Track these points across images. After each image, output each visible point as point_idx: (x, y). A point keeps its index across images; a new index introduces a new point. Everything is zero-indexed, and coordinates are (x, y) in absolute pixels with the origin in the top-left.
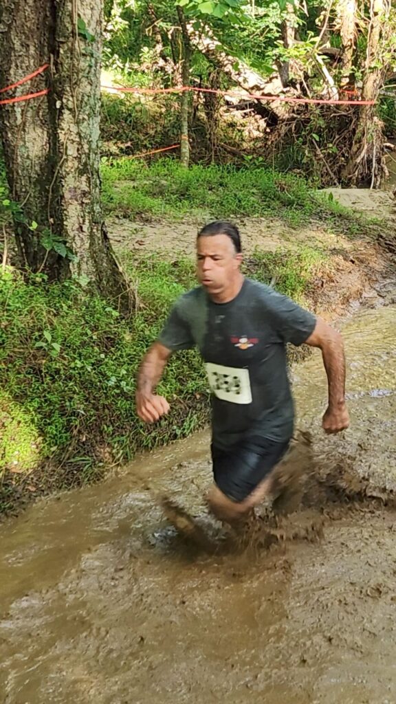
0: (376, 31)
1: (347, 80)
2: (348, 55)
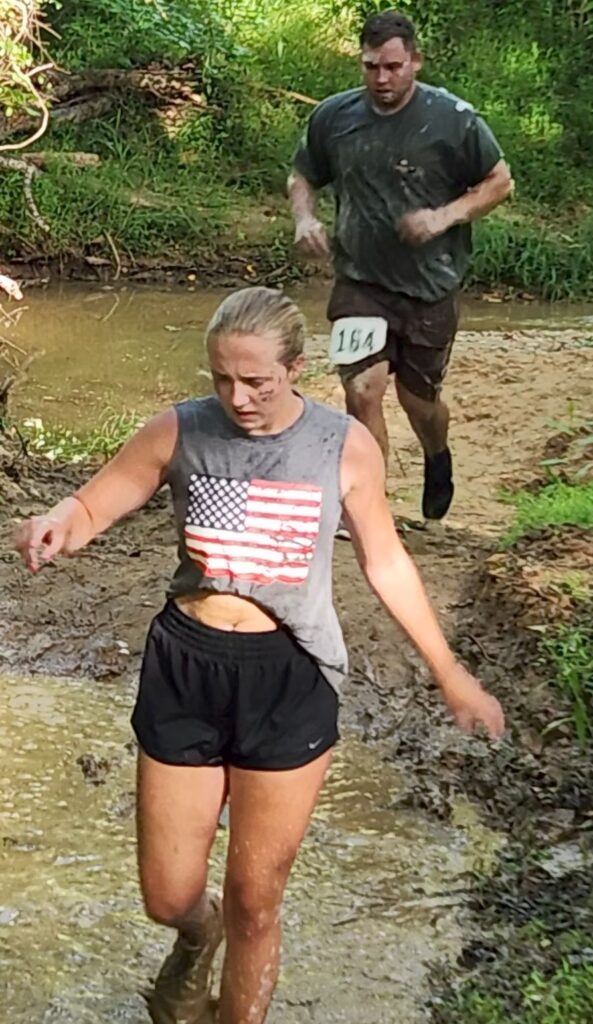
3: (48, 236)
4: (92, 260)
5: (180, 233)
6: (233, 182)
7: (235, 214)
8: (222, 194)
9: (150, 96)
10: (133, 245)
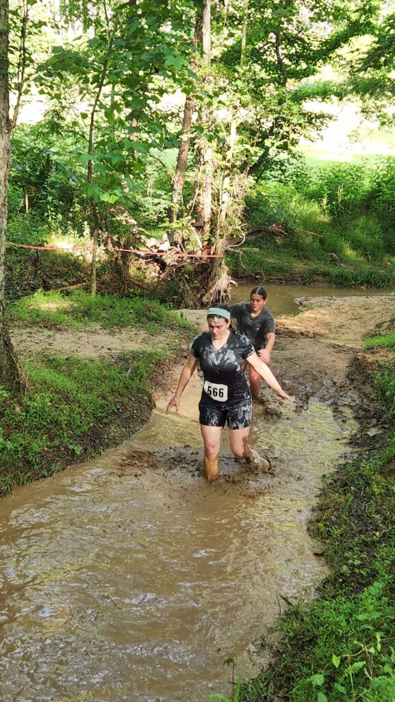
0: (223, 214)
1: (207, 242)
2: (207, 228)
3: (245, 270)
4: (257, 277)
5: (281, 270)
6: (295, 256)
7: (296, 265)
8: (292, 259)
9: (273, 233)
10: (268, 273)
